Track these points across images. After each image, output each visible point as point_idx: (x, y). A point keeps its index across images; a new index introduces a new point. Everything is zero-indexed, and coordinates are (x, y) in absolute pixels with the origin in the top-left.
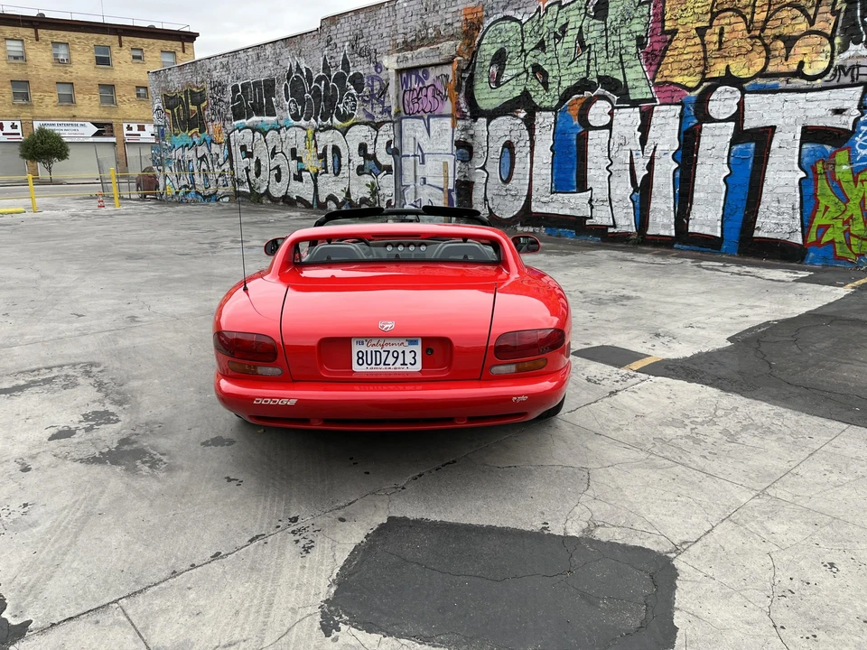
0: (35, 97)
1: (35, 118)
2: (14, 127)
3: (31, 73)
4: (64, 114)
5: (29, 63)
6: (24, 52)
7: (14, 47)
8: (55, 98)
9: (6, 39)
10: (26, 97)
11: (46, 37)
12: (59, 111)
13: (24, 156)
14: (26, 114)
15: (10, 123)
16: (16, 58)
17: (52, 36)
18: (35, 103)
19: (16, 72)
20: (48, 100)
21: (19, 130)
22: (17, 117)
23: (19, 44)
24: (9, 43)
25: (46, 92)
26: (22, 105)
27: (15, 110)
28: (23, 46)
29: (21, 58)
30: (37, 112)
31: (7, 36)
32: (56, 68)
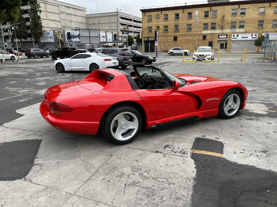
0: (265, 25)
1: (263, 32)
2: (256, 35)
3: (265, 18)
4: (273, 31)
5: (265, 15)
6: (265, 11)
7: (262, 10)
8: (272, 25)
9: (260, 8)
10: (262, 25)
11: (273, 5)
12: (272, 30)
13: (255, 45)
14: (261, 31)
15: (255, 34)
16: (262, 13)
17: (276, 4)
18: (264, 28)
19: (261, 18)
20: (269, 26)
21: (257, 36)
22: (257, 32)
23: (264, 9)
24: (261, 9)
25: (269, 23)
26: (260, 28)
27: (257, 30)
28: (265, 9)
29: (263, 13)
30: (264, 30)
31: (261, 6)
32: (274, 15)
